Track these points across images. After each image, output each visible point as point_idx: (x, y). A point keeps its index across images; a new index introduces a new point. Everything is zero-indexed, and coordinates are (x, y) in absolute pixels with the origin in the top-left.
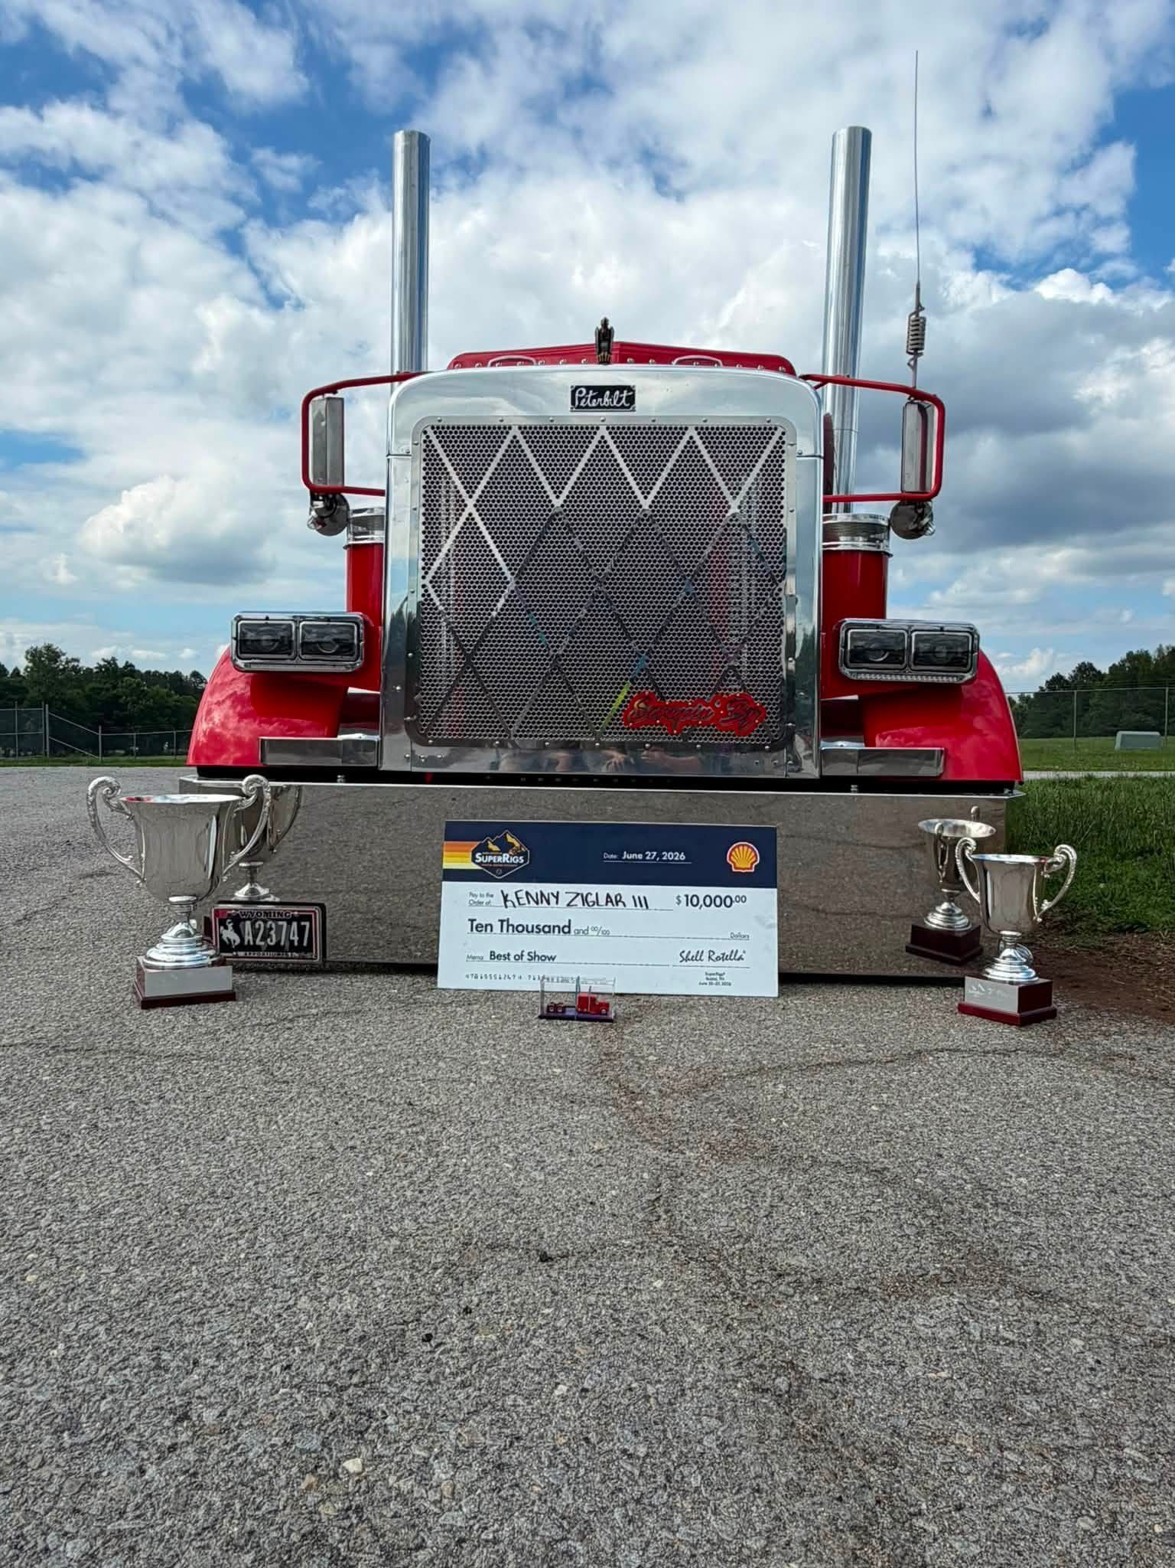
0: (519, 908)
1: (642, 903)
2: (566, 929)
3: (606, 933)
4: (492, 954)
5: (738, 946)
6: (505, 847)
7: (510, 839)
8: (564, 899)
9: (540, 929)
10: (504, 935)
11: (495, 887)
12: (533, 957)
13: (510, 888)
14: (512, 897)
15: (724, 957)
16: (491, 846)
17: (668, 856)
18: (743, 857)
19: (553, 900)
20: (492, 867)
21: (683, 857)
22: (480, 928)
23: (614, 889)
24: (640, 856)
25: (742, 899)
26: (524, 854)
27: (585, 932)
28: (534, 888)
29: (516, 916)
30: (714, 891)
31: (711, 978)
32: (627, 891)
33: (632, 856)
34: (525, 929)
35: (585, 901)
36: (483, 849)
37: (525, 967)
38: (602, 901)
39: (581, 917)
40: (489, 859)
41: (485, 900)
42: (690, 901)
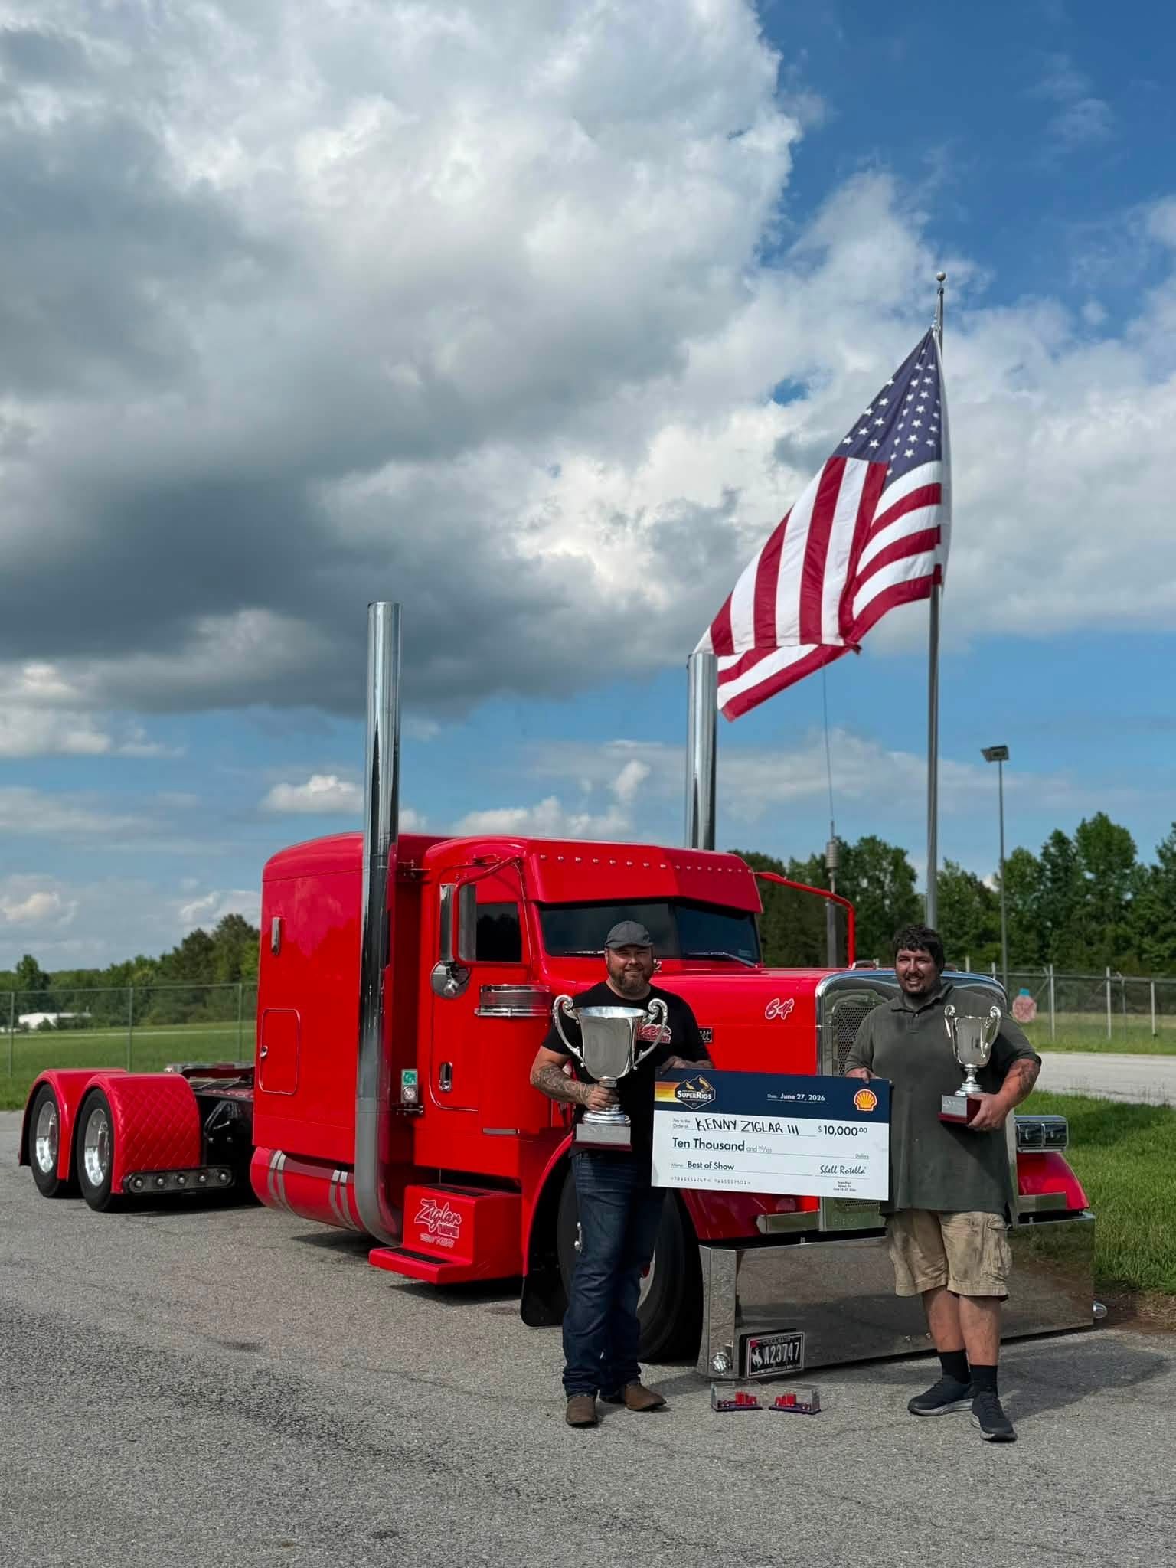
0: (708, 1131)
1: (794, 1130)
2: (741, 1147)
3: (769, 1151)
4: (689, 1163)
5: (861, 1163)
6: (698, 1087)
7: (701, 1081)
8: (740, 1126)
9: (722, 1147)
10: (698, 1150)
11: (691, 1116)
12: (718, 1166)
13: (702, 1116)
14: (703, 1123)
15: (851, 1171)
16: (688, 1086)
17: (812, 1097)
18: (865, 1100)
19: (732, 1126)
20: (689, 1101)
21: (823, 1098)
22: (680, 1144)
23: (774, 1120)
24: (793, 1097)
25: (864, 1130)
26: (712, 1092)
27: (755, 1150)
28: (719, 1117)
29: (707, 1136)
30: (844, 1124)
31: (842, 1186)
32: (784, 1122)
33: (788, 1097)
34: (712, 1146)
35: (754, 1127)
36: (683, 1088)
37: (713, 1173)
38: (766, 1128)
39: (752, 1139)
40: (687, 1095)
41: (685, 1124)
42: (827, 1129)
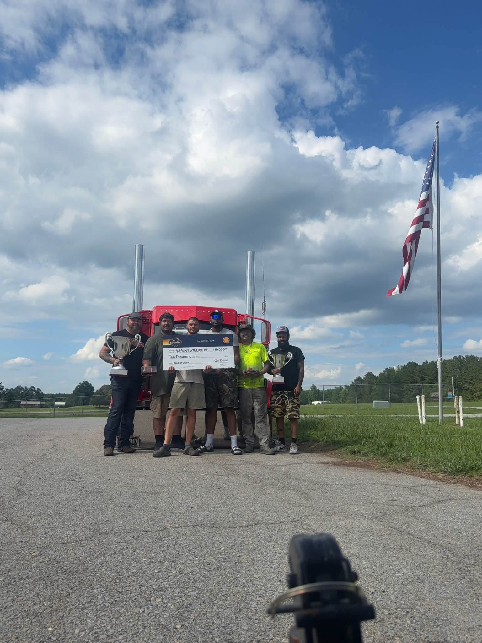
0: (180, 353)
1: (206, 350)
2: (190, 357)
3: (199, 357)
4: (175, 363)
5: (226, 358)
6: (176, 340)
7: (177, 339)
8: (190, 351)
9: (185, 357)
10: (177, 359)
11: (175, 349)
12: (184, 363)
13: (178, 349)
14: (178, 351)
15: (223, 361)
16: (173, 340)
17: (211, 341)
18: (226, 340)
19: (187, 351)
20: (174, 345)
21: (214, 341)
22: (172, 357)
23: (200, 348)
24: (205, 341)
25: (226, 349)
26: (180, 342)
27: (194, 357)
28: (183, 349)
29: (180, 354)
30: (221, 347)
31: (221, 365)
32: (203, 348)
33: (203, 341)
34: (182, 357)
35: (194, 351)
36: (172, 341)
37: (182, 365)
38: (198, 350)
39: (193, 354)
40: (173, 343)
41: (173, 351)
42: (216, 349)
